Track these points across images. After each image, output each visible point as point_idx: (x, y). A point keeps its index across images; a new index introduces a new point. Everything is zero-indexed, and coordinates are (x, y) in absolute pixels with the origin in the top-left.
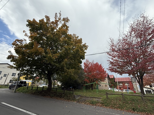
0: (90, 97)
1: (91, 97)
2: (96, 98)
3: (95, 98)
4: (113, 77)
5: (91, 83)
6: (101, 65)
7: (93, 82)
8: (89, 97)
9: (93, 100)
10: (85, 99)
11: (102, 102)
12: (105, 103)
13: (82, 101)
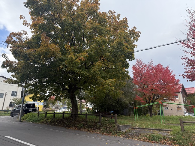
0: (148, 129)
1: (151, 129)
2: (160, 130)
3: (157, 130)
5: (149, 105)
6: (167, 68)
7: (153, 102)
8: (146, 129)
9: (155, 134)
10: (139, 132)
11: (171, 138)
12: (178, 139)
13: (132, 135)
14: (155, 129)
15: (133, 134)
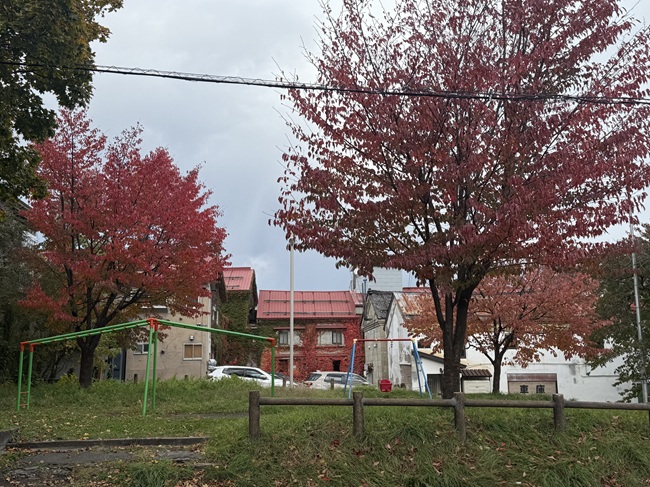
0: (107, 443)
1: (120, 443)
2: (158, 442)
3: (147, 442)
4: (246, 286)
8: (98, 443)
9: (141, 460)
10: (66, 461)
11: (214, 469)
12: (237, 472)
13: (32, 477)
14: (139, 442)
15: (38, 474)
